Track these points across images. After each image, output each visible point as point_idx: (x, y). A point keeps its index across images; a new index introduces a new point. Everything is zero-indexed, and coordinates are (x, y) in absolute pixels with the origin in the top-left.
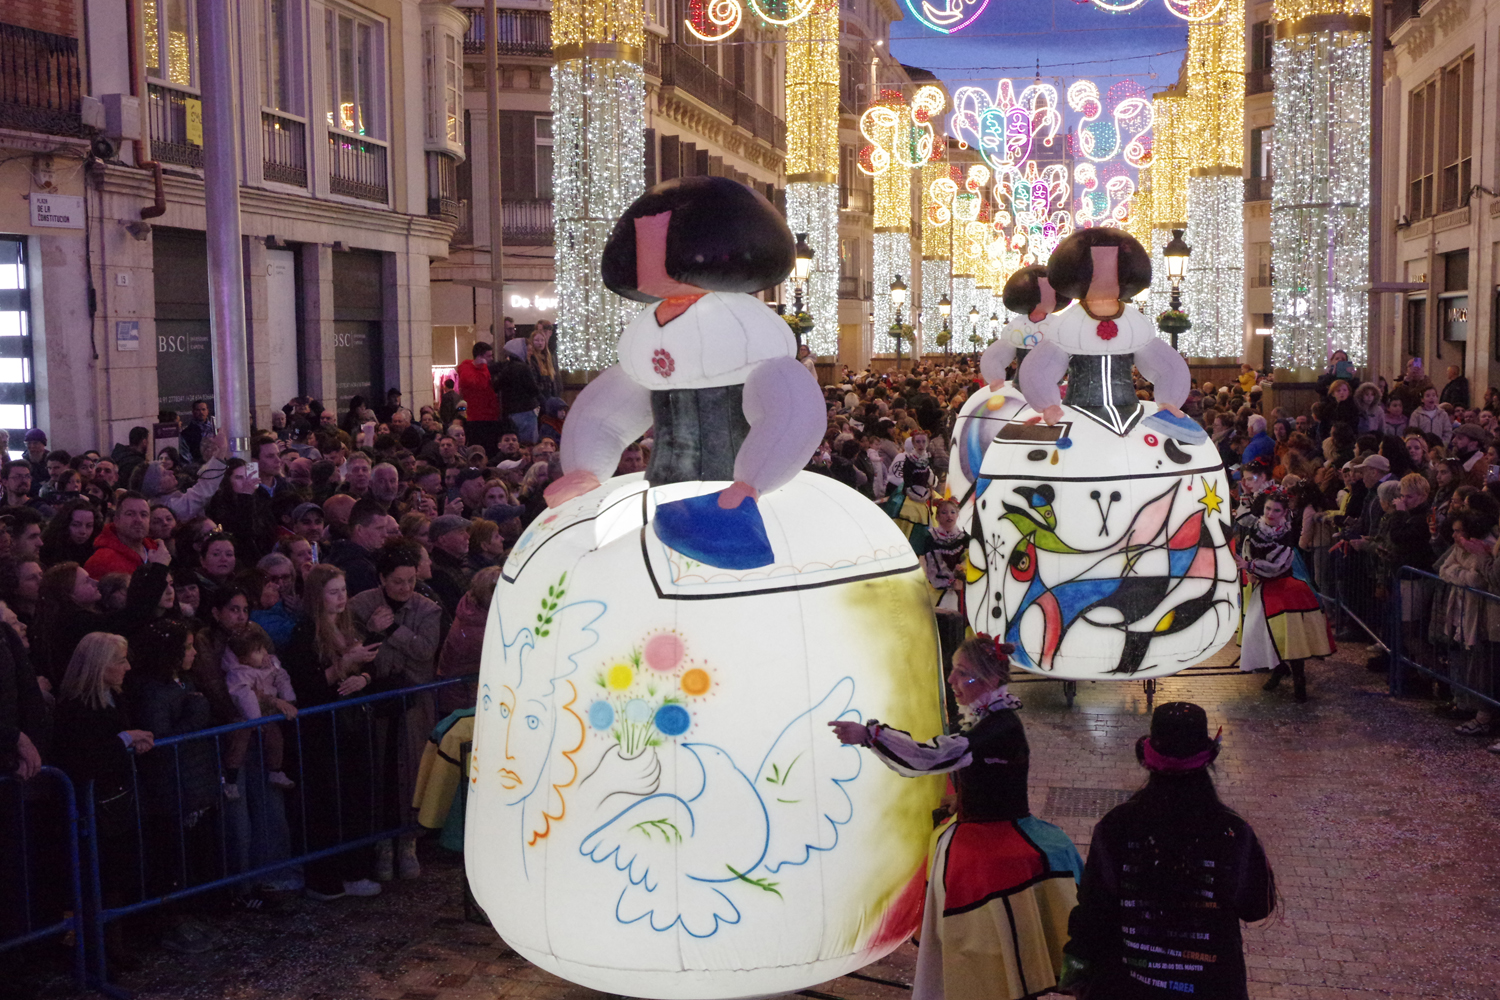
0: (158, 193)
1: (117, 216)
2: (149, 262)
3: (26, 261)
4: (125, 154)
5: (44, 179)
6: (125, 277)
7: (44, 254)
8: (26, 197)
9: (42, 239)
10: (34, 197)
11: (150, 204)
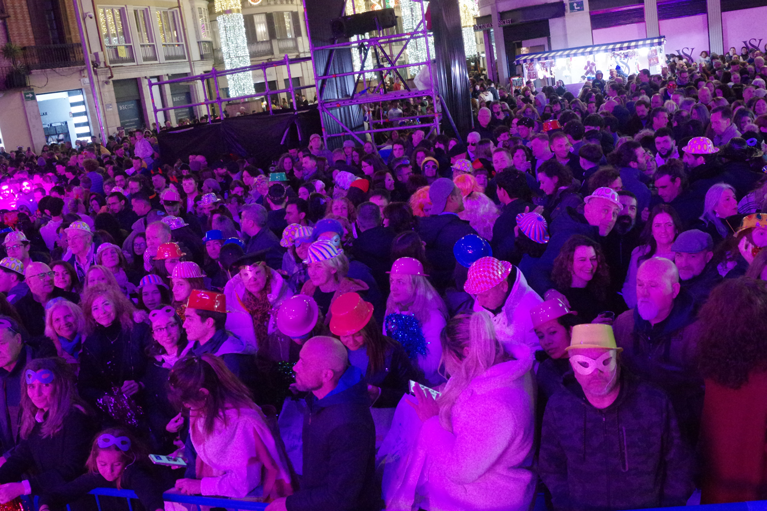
0: (111, 73)
1: (102, 80)
2: (113, 89)
3: (82, 94)
4: (102, 65)
5: (83, 75)
6: (107, 94)
7: (86, 92)
8: (80, 80)
9: (85, 89)
10: (82, 80)
11: (110, 75)
